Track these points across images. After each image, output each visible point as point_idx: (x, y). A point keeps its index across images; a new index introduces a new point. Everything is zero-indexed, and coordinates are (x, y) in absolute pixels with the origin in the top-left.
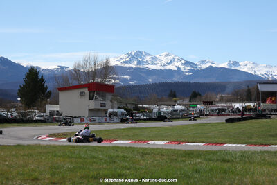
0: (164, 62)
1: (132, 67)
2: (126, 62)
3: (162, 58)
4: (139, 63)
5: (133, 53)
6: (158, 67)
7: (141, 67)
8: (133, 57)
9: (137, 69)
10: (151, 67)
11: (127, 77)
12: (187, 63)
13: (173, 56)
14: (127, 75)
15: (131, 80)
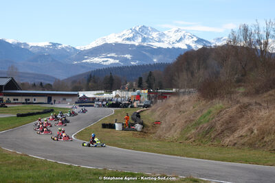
0: (173, 40)
1: (133, 46)
2: (128, 39)
3: (171, 34)
4: (144, 40)
5: (137, 29)
6: (164, 45)
7: (145, 44)
8: (137, 33)
9: (140, 47)
10: (156, 45)
11: (128, 56)
12: (199, 41)
13: (184, 32)
14: (128, 54)
15: (133, 59)
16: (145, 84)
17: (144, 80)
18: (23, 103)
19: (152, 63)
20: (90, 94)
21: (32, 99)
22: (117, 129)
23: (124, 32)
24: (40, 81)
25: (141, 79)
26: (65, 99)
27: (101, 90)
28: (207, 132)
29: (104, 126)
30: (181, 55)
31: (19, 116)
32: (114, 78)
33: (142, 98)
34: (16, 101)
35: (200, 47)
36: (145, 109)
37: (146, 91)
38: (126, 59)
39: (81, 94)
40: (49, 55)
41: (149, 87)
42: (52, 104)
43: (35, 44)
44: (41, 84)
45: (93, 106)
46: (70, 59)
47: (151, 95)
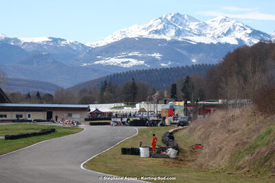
0: (218, 32)
1: (165, 40)
2: (157, 32)
3: (215, 25)
4: (179, 33)
5: (169, 18)
6: (206, 40)
7: (180, 39)
8: (169, 23)
9: (174, 43)
10: (196, 39)
11: (157, 55)
12: (255, 33)
13: (233, 22)
14: (157, 53)
15: (164, 60)
16: (180, 93)
17: (179, 88)
18: (14, 121)
19: (190, 65)
20: (105, 108)
21: (25, 115)
22: (142, 155)
23: (152, 22)
24: (37, 90)
25: (174, 86)
26: (70, 115)
27: (120, 102)
28: (267, 159)
29: (125, 151)
30: (229, 53)
31: (7, 138)
32: (137, 85)
33: (176, 112)
34: (4, 118)
35: (256, 41)
36: (180, 127)
37: (182, 103)
38: (154, 60)
39: (93, 108)
40: (48, 55)
41: (186, 98)
42: (53, 121)
43: (29, 40)
44: (38, 94)
45: (109, 124)
46: (77, 60)
47: (189, 108)
